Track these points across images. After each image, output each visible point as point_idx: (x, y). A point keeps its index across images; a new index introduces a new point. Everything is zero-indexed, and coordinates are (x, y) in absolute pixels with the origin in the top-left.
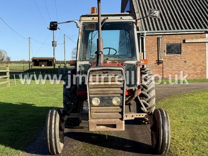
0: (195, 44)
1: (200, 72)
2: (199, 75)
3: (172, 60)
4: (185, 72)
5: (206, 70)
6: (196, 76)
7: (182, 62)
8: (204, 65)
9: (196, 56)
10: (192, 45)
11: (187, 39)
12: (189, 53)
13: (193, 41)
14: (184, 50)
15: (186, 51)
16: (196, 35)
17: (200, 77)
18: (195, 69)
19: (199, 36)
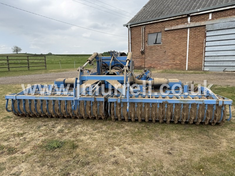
0: (175, 32)
1: (180, 62)
2: (177, 66)
3: (152, 50)
4: (164, 63)
5: (186, 60)
6: (175, 67)
7: (161, 52)
8: (184, 54)
9: (176, 44)
10: (172, 32)
11: (167, 27)
12: (169, 42)
13: (173, 28)
14: (164, 39)
15: (166, 40)
16: (178, 20)
17: (179, 68)
18: (175, 59)
19: (180, 21)
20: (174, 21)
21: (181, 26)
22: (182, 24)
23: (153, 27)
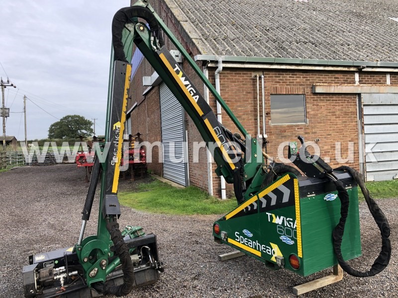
0: (334, 99)
3: (285, 137)
9: (338, 126)
10: (328, 99)
11: (320, 85)
12: (324, 120)
14: (312, 113)
15: (317, 115)
16: (337, 76)
19: (341, 78)
20: (330, 75)
22: (345, 83)
23: (284, 79)
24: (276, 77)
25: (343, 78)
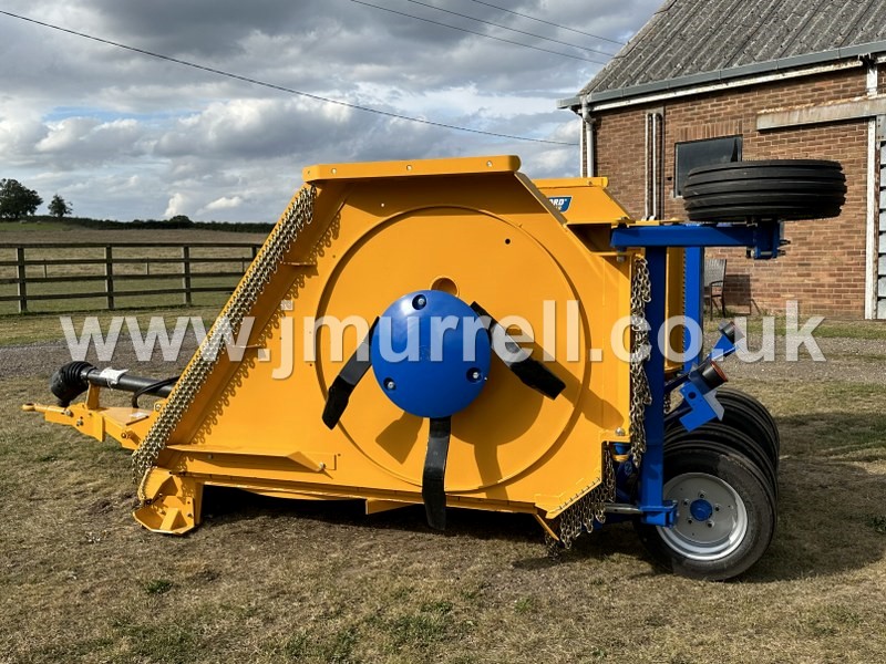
1: (833, 280)
5: (864, 270)
8: (854, 243)
11: (766, 114)
16: (818, 85)
17: (831, 307)
18: (809, 265)
19: (829, 88)
20: (801, 87)
21: (834, 108)
22: (838, 98)
23: (701, 111)
24: (686, 110)
25: (834, 87)
